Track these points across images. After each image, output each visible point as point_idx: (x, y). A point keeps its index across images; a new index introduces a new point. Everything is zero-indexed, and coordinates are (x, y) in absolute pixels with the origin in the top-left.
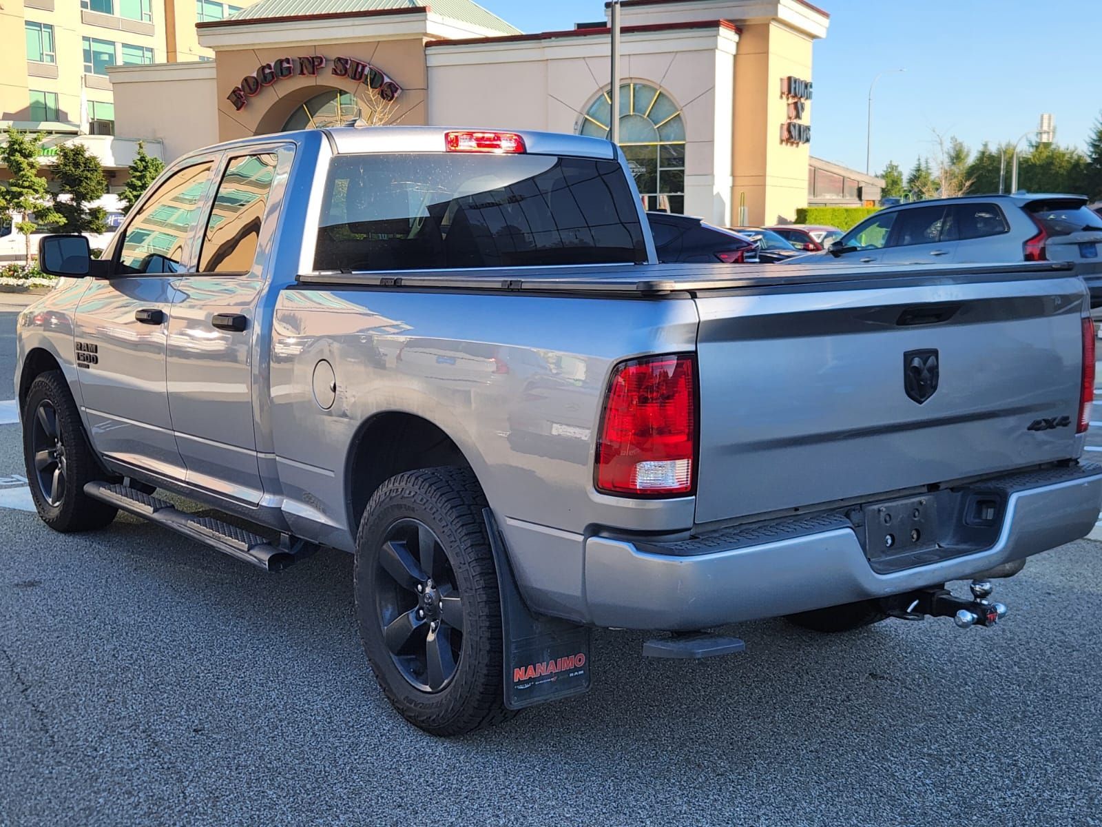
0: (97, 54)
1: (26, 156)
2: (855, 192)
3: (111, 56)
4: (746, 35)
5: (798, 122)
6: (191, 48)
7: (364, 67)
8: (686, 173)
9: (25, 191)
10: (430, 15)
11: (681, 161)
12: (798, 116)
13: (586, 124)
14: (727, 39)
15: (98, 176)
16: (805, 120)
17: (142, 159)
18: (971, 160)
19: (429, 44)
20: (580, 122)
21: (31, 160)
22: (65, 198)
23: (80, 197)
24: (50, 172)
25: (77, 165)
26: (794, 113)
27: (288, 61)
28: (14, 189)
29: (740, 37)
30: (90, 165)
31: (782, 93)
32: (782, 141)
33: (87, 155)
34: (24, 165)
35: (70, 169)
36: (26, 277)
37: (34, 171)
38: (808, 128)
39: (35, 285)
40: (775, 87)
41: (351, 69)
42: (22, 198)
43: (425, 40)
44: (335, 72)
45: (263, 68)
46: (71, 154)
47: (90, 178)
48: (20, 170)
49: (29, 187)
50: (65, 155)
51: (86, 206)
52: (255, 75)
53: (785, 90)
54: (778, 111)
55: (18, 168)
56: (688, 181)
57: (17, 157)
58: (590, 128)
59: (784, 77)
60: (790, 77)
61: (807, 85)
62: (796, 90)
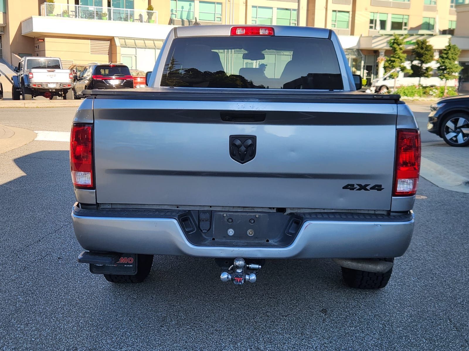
1: (399, 45)
9: (396, 59)
15: (430, 53)
21: (401, 46)
22: (416, 63)
23: (422, 62)
25: (422, 48)
30: (428, 48)
33: (428, 44)
34: (398, 49)
35: (420, 50)
37: (401, 51)
42: (394, 63)
46: (420, 44)
47: (427, 54)
48: (396, 51)
49: (398, 58)
50: (418, 44)
51: (425, 66)
55: (394, 50)
57: (395, 46)
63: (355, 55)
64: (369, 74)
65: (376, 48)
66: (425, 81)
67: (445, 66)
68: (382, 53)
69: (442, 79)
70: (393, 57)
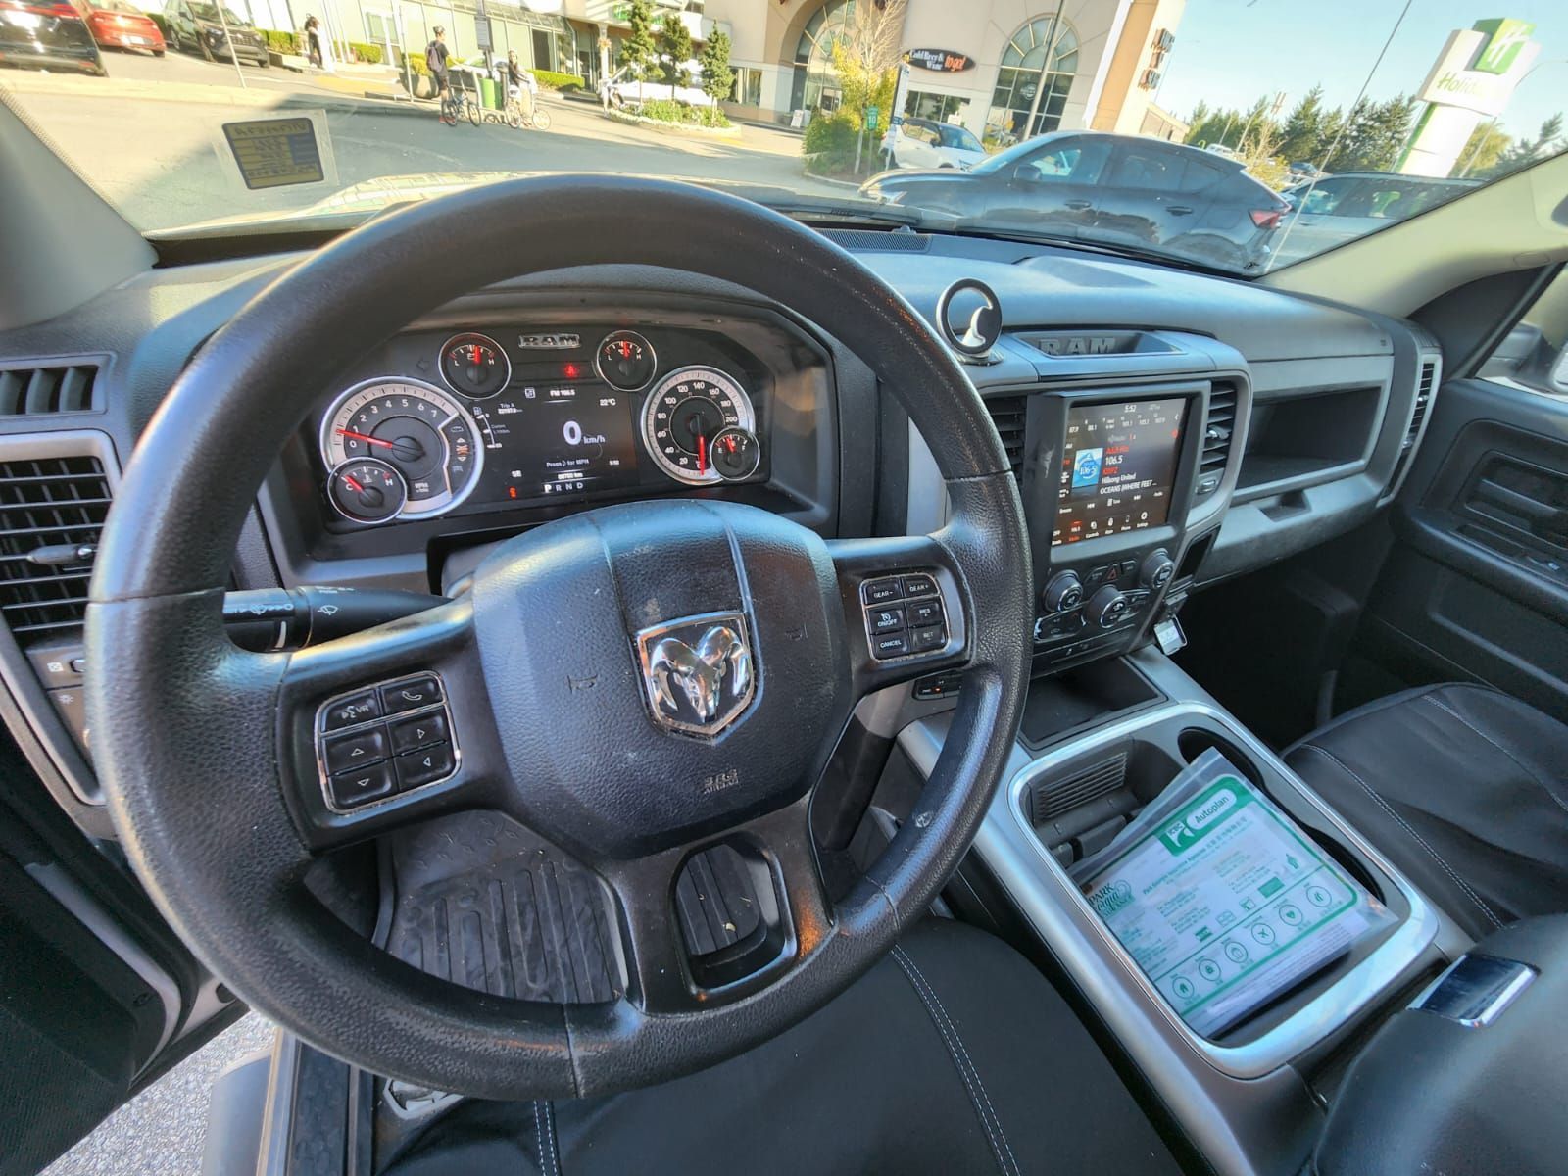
1: (642, 20)
2: (1167, 134)
5: (1156, 70)
8: (1068, 100)
9: (641, 48)
11: (1066, 91)
12: (1157, 65)
13: (1011, 51)
15: (687, 44)
16: (1157, 71)
17: (716, 33)
18: (1207, 119)
20: (1007, 46)
21: (647, 24)
22: (666, 58)
23: (675, 58)
24: (660, 38)
25: (675, 32)
26: (1154, 63)
28: (634, 46)
30: (683, 34)
31: (1154, 43)
32: (1139, 84)
33: (682, 26)
34: (641, 27)
35: (671, 35)
36: (639, 115)
37: (647, 33)
38: (1159, 77)
39: (643, 122)
40: (1152, 37)
42: (639, 54)
46: (672, 24)
47: (682, 45)
48: (638, 30)
49: (644, 45)
50: (668, 23)
51: (679, 66)
53: (1157, 41)
54: (1146, 57)
56: (1067, 107)
57: (637, 19)
58: (1011, 55)
59: (1160, 29)
60: (1163, 31)
61: (1172, 39)
62: (1163, 41)
63: (559, 27)
64: (586, 69)
65: (594, 19)
66: (681, 94)
67: (711, 70)
68: (603, 31)
69: (707, 94)
70: (636, 42)
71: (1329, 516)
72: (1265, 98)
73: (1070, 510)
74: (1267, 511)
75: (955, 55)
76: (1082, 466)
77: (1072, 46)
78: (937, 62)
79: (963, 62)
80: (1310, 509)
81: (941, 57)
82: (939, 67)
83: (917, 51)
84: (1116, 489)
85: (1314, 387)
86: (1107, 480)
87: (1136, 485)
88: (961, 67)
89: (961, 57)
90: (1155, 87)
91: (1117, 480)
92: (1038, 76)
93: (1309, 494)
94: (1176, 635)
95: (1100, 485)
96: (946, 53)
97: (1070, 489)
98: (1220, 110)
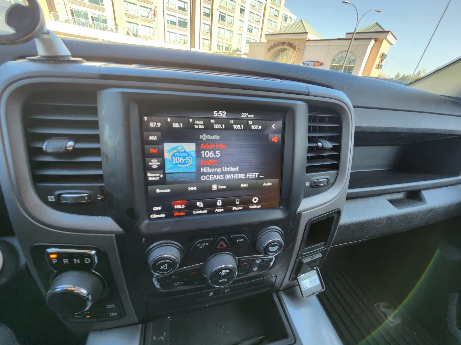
0: (248, 41)
3: (250, 41)
4: (377, 42)
5: (381, 64)
6: (264, 40)
7: (293, 44)
8: (352, 72)
10: (309, 34)
11: (352, 70)
13: (334, 60)
14: (373, 42)
19: (307, 40)
20: (333, 59)
26: (381, 62)
27: (279, 42)
29: (375, 43)
31: (380, 57)
32: (376, 68)
38: (382, 65)
40: (379, 55)
41: (290, 45)
43: (306, 39)
44: (287, 45)
45: (275, 44)
52: (273, 45)
53: (381, 56)
54: (378, 60)
58: (334, 61)
59: (382, 53)
60: (383, 53)
61: (386, 55)
62: (383, 56)
71: (440, 208)
72: (420, 71)
73: (169, 191)
74: (392, 202)
75: (317, 62)
76: (173, 155)
77: (353, 58)
78: (312, 64)
79: (320, 64)
80: (425, 203)
81: (313, 63)
82: (312, 65)
83: (306, 61)
84: (220, 177)
85: (418, 129)
86: (207, 170)
87: (242, 176)
88: (319, 65)
89: (319, 62)
90: (381, 68)
91: (219, 170)
92: (342, 66)
93: (425, 193)
94: (318, 282)
95: (199, 173)
96: (315, 62)
97: (164, 174)
98: (404, 75)
